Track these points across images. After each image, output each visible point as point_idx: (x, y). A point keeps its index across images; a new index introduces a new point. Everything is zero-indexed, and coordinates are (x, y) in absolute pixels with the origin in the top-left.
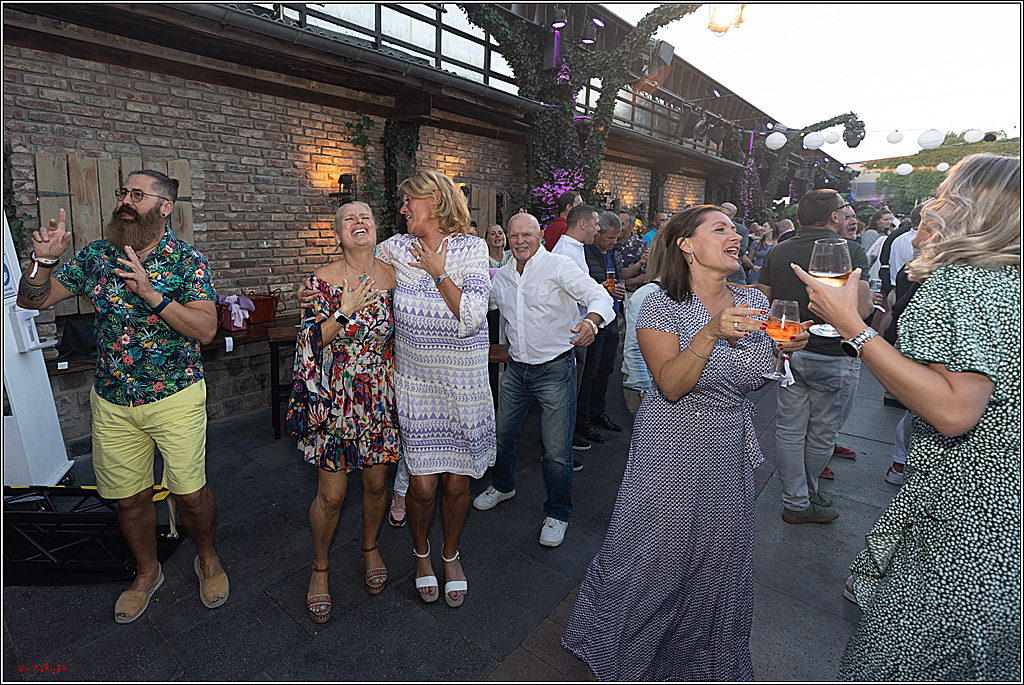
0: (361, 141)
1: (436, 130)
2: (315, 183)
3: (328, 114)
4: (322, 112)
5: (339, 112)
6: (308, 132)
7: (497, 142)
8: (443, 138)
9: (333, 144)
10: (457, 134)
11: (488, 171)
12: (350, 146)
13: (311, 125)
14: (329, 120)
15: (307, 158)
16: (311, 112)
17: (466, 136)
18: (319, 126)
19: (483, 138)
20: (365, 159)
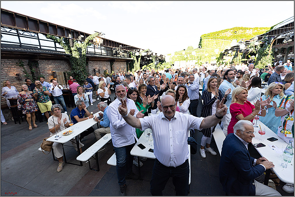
0: (22, 66)
1: (44, 60)
2: (10, 76)
3: (10, 61)
4: (8, 60)
5: (14, 60)
6: (5, 65)
7: (63, 61)
8: (47, 62)
9: (14, 67)
10: (51, 61)
11: (62, 67)
12: (19, 67)
13: (5, 63)
14: (11, 62)
15: (6, 71)
16: (5, 61)
17: (53, 61)
18: (8, 63)
19: (59, 61)
20: (24, 69)
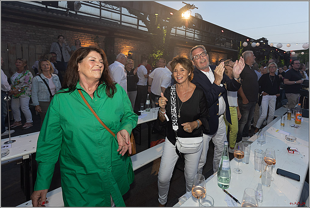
3: (87, 35)
5: (90, 35)
7: (144, 42)
8: (125, 41)
9: (88, 42)
10: (129, 40)
13: (81, 37)
17: (133, 41)
18: (84, 38)
19: (139, 42)
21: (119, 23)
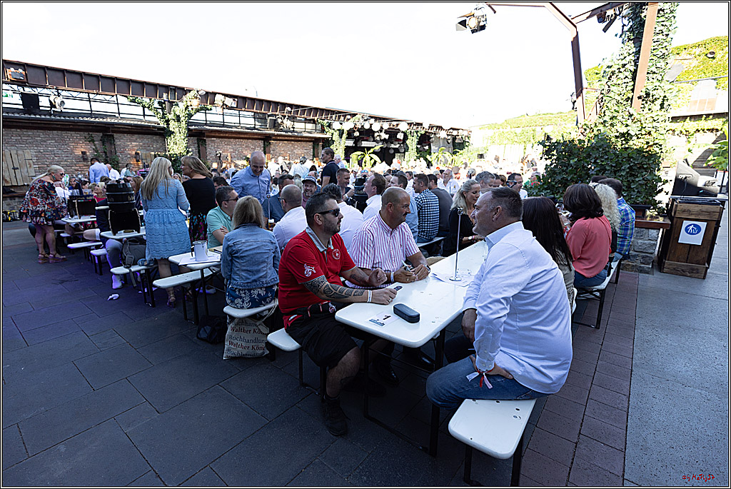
2: (76, 153)
4: (76, 133)
5: (82, 133)
8: (130, 137)
9: (82, 142)
12: (88, 142)
13: (72, 137)
14: (79, 135)
16: (71, 134)
18: (75, 137)
20: (94, 146)
21: (117, 115)
